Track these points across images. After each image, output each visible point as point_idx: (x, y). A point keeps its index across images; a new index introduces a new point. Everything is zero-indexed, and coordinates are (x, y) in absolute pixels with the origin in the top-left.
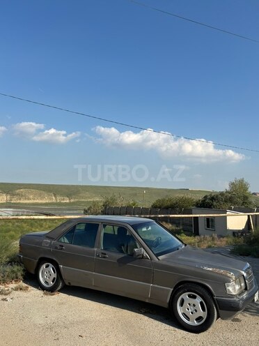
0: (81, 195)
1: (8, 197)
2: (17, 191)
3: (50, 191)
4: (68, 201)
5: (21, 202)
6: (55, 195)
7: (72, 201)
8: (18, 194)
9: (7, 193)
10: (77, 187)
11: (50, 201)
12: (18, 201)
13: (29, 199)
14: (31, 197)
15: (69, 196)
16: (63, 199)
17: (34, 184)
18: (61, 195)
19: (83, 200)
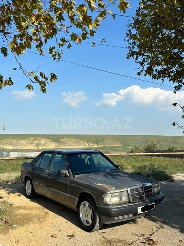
0: (105, 142)
1: (56, 144)
2: (62, 140)
3: (84, 140)
4: (97, 147)
5: (65, 147)
6: (88, 143)
7: (99, 146)
8: (63, 142)
9: (56, 142)
10: (102, 136)
11: (84, 147)
12: (63, 147)
13: (70, 145)
14: (71, 144)
15: (97, 143)
16: (93, 146)
17: (73, 135)
18: (92, 142)
19: (107, 146)
